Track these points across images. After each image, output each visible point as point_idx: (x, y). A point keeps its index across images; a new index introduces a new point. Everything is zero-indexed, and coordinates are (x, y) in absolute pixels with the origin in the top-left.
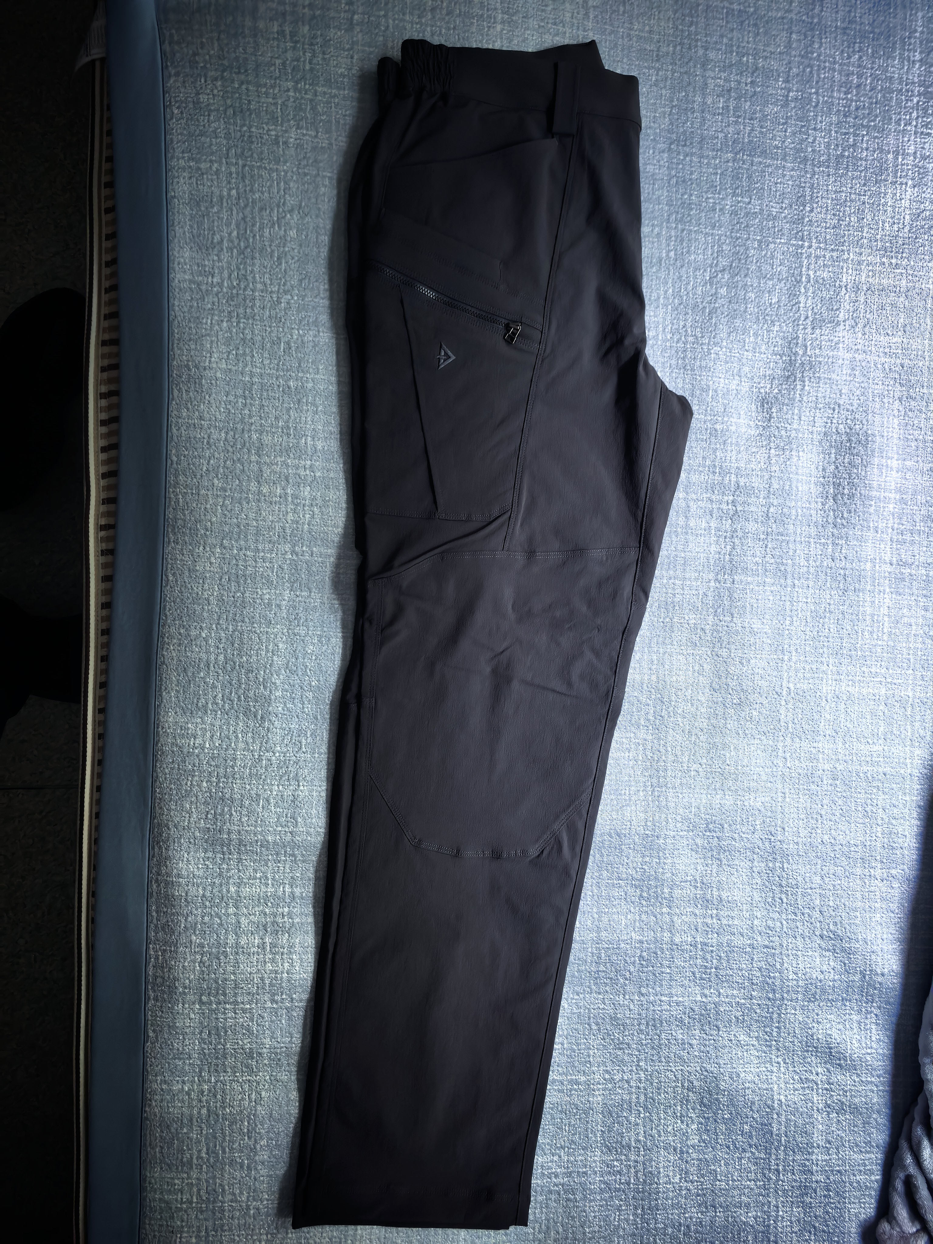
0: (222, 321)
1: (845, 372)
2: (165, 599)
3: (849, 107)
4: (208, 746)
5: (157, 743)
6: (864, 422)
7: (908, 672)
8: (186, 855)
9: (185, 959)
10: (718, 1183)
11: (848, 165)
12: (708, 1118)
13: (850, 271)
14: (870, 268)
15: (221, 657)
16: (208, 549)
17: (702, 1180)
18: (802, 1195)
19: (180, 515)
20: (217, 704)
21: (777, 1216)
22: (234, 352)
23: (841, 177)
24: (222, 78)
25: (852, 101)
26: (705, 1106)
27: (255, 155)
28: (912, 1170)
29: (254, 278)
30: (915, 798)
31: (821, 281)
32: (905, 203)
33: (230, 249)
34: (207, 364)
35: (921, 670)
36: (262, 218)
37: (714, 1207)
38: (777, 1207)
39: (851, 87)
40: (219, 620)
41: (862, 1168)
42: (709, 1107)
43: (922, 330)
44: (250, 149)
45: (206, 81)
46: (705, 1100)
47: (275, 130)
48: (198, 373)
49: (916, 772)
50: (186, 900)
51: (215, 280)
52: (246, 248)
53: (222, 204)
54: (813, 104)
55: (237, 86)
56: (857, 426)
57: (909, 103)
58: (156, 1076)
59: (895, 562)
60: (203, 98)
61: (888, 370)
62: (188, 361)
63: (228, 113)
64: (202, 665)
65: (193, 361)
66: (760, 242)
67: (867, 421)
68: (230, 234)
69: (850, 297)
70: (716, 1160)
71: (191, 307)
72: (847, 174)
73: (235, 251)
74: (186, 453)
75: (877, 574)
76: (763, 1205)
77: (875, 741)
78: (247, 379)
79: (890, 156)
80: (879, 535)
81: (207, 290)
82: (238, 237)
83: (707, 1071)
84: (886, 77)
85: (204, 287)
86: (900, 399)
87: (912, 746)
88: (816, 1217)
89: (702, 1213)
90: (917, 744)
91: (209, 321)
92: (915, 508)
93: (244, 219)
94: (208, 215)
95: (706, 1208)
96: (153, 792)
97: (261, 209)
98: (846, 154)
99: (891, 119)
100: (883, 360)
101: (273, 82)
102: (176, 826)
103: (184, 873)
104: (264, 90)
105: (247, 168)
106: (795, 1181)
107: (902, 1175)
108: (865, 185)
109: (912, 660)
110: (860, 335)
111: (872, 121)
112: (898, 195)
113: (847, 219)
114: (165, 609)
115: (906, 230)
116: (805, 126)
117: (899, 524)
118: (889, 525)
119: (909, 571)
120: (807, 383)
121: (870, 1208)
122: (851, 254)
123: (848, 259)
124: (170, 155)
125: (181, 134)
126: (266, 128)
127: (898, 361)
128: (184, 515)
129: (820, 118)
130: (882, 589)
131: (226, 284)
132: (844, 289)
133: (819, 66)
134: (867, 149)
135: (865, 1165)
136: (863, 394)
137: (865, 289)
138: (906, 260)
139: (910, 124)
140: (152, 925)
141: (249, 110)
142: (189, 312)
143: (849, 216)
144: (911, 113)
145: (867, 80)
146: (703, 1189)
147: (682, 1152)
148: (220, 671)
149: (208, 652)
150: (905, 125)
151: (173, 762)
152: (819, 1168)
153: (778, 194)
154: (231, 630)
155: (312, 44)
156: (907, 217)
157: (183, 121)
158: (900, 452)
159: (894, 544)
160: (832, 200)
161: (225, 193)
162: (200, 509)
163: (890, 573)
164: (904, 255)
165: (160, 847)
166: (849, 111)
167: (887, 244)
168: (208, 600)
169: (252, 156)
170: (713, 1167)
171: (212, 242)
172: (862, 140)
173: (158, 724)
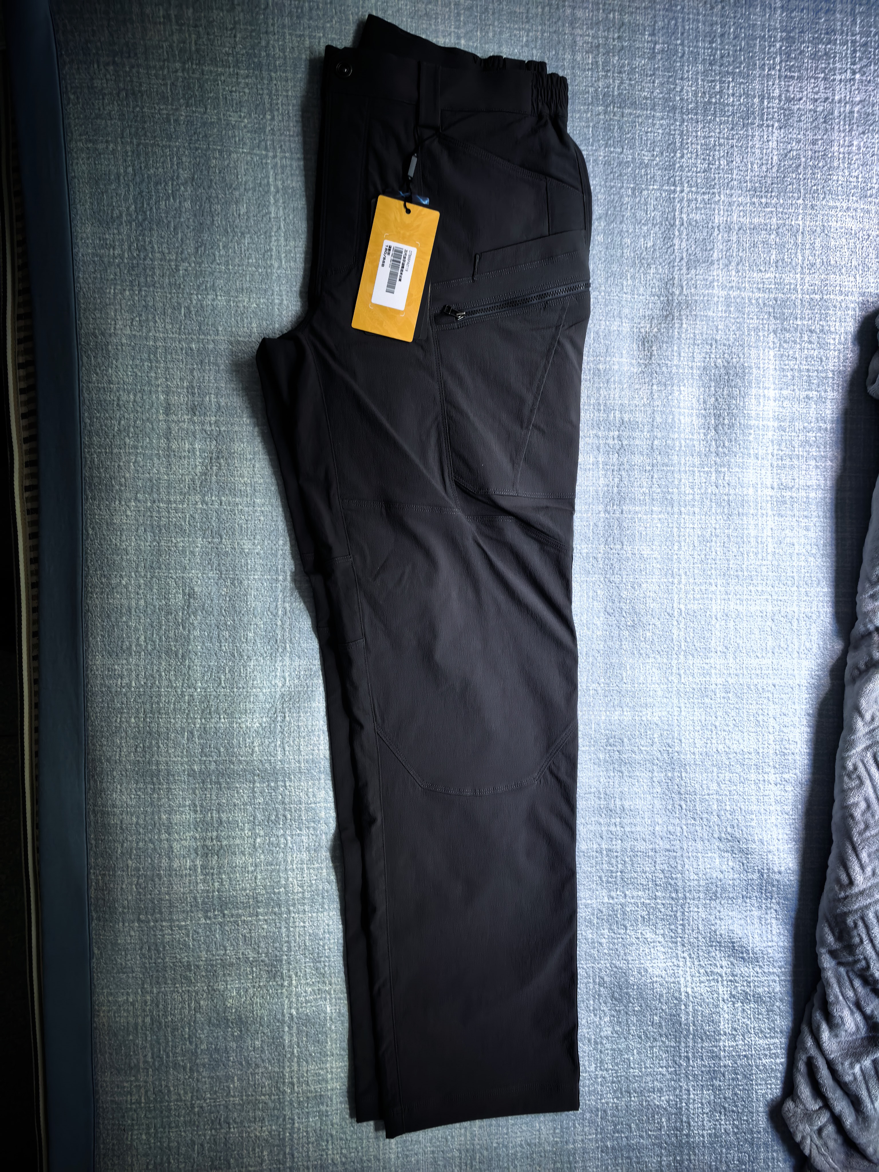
0: (124, 290)
1: (720, 309)
2: (86, 553)
3: (714, 56)
4: (134, 685)
5: (87, 686)
6: (741, 355)
7: (792, 589)
8: (119, 787)
9: (123, 882)
10: (632, 1070)
11: (715, 111)
12: (620, 1011)
13: (722, 212)
14: (741, 208)
15: (142, 602)
16: (123, 503)
17: (616, 1068)
18: (712, 1079)
19: (96, 473)
20: (140, 645)
21: (689, 1099)
22: (137, 319)
23: (710, 123)
24: (114, 63)
25: (717, 49)
26: (616, 1000)
27: (149, 134)
28: (813, 1051)
29: (153, 247)
30: (804, 707)
31: (694, 223)
32: (773, 144)
33: (130, 222)
34: (112, 331)
35: (805, 586)
36: (157, 191)
37: (629, 1093)
38: (688, 1091)
39: (715, 36)
40: (137, 568)
41: (767, 1053)
42: (620, 1001)
43: (794, 264)
44: (143, 128)
45: (98, 67)
46: (616, 995)
47: (166, 109)
48: (104, 340)
49: (804, 682)
50: (121, 828)
51: (116, 252)
52: (144, 220)
53: (119, 181)
54: (680, 55)
55: (128, 69)
56: (734, 360)
57: (772, 49)
58: (102, 989)
59: (776, 486)
60: (97, 83)
61: (762, 305)
62: (94, 329)
63: (121, 96)
64: (124, 611)
65: (99, 329)
66: (633, 189)
67: (744, 354)
68: (128, 209)
69: (722, 237)
70: (628, 1049)
71: (95, 278)
72: (715, 120)
73: (134, 223)
74: (98, 415)
75: (759, 498)
76: (675, 1089)
77: (764, 655)
78: (151, 343)
79: (756, 100)
80: (759, 462)
81: (109, 262)
82: (136, 211)
83: (616, 967)
84: (749, 25)
85: (106, 260)
86: (775, 332)
87: (799, 658)
88: (725, 1098)
89: (618, 1098)
90: (804, 656)
91: (112, 291)
92: (793, 434)
93: (141, 193)
94: (107, 192)
95: (621, 1093)
96: (86, 730)
97: (157, 184)
98: (714, 100)
99: (755, 65)
100: (757, 295)
101: (162, 63)
102: (108, 760)
103: (118, 803)
104: (154, 72)
105: (141, 146)
106: (705, 1066)
107: (804, 1057)
108: (732, 129)
109: (796, 578)
110: (734, 273)
111: (737, 68)
112: (765, 137)
113: (717, 163)
114: (87, 561)
115: (775, 170)
116: (672, 76)
117: (778, 450)
118: (769, 452)
119: (790, 494)
120: (684, 322)
121: (776, 1089)
122: (722, 196)
123: (719, 201)
124: (69, 138)
125: (78, 118)
126: (157, 108)
127: (772, 296)
128: (100, 473)
129: (686, 68)
130: (764, 512)
131: (126, 256)
132: (716, 230)
133: (683, 18)
134: (733, 95)
135: (771, 1050)
136: (739, 329)
137: (736, 228)
138: (775, 199)
139: (774, 68)
140: (92, 853)
141: (140, 91)
142: (94, 283)
143: (719, 159)
144: (774, 58)
145: (730, 29)
146: (617, 1077)
147: (596, 1043)
148: (142, 615)
149: (129, 598)
150: (769, 70)
151: (103, 701)
152: (727, 1054)
153: (649, 142)
154: (149, 576)
155: (196, 26)
156: (775, 158)
157: (79, 106)
158: (777, 382)
159: (775, 469)
160: (702, 145)
161: (122, 171)
162: (114, 466)
163: (771, 497)
164: (773, 194)
165: (95, 781)
166: (714, 59)
167: (757, 185)
168: (126, 550)
169: (145, 135)
170: (626, 1056)
171: (112, 217)
172: (728, 86)
173: (87, 668)
